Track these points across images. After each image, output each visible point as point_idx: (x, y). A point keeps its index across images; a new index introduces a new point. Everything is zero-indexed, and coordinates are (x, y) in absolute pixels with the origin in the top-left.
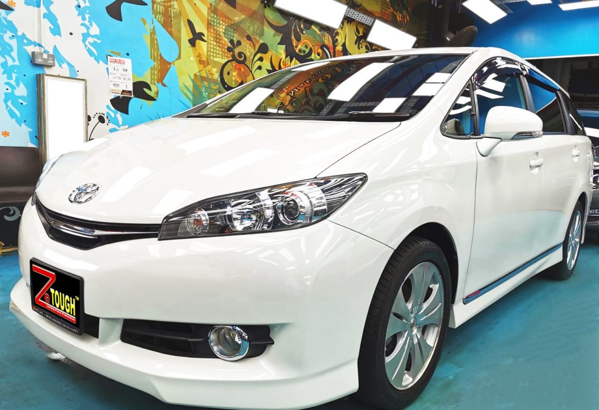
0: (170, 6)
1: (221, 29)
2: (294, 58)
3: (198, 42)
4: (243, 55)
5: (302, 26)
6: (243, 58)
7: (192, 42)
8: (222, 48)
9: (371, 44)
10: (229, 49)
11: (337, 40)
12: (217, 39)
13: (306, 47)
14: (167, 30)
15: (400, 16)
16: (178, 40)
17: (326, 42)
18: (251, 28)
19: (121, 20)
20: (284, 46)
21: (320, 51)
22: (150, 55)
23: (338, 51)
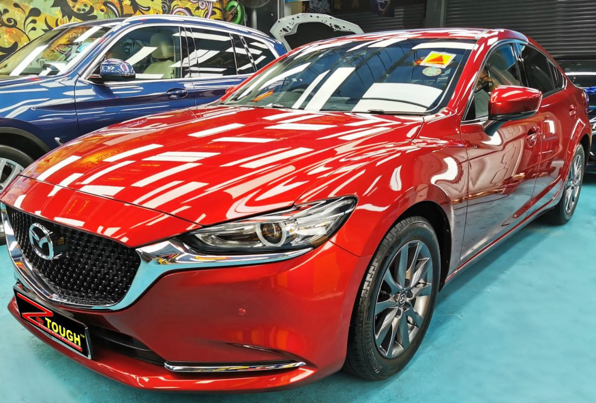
2: (73, 17)
4: (12, 20)
6: (13, 23)
13: (86, 5)
20: (59, 8)
21: (103, 7)
23: (126, 5)
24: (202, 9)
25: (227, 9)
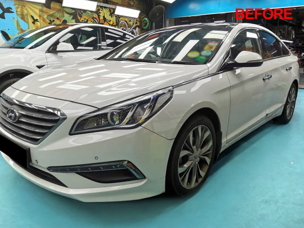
0: (23, 12)
1: (45, 17)
3: (36, 22)
5: (82, 12)
7: (34, 23)
8: (46, 23)
9: (118, 16)
10: (49, 23)
11: (100, 15)
12: (44, 20)
13: (85, 19)
14: (23, 20)
15: (133, 2)
16: (28, 23)
17: (95, 16)
18: (58, 15)
19: (5, 18)
20: (74, 20)
21: (92, 20)
22: (17, 29)
23: (101, 19)
24: (132, 21)
25: (142, 21)
